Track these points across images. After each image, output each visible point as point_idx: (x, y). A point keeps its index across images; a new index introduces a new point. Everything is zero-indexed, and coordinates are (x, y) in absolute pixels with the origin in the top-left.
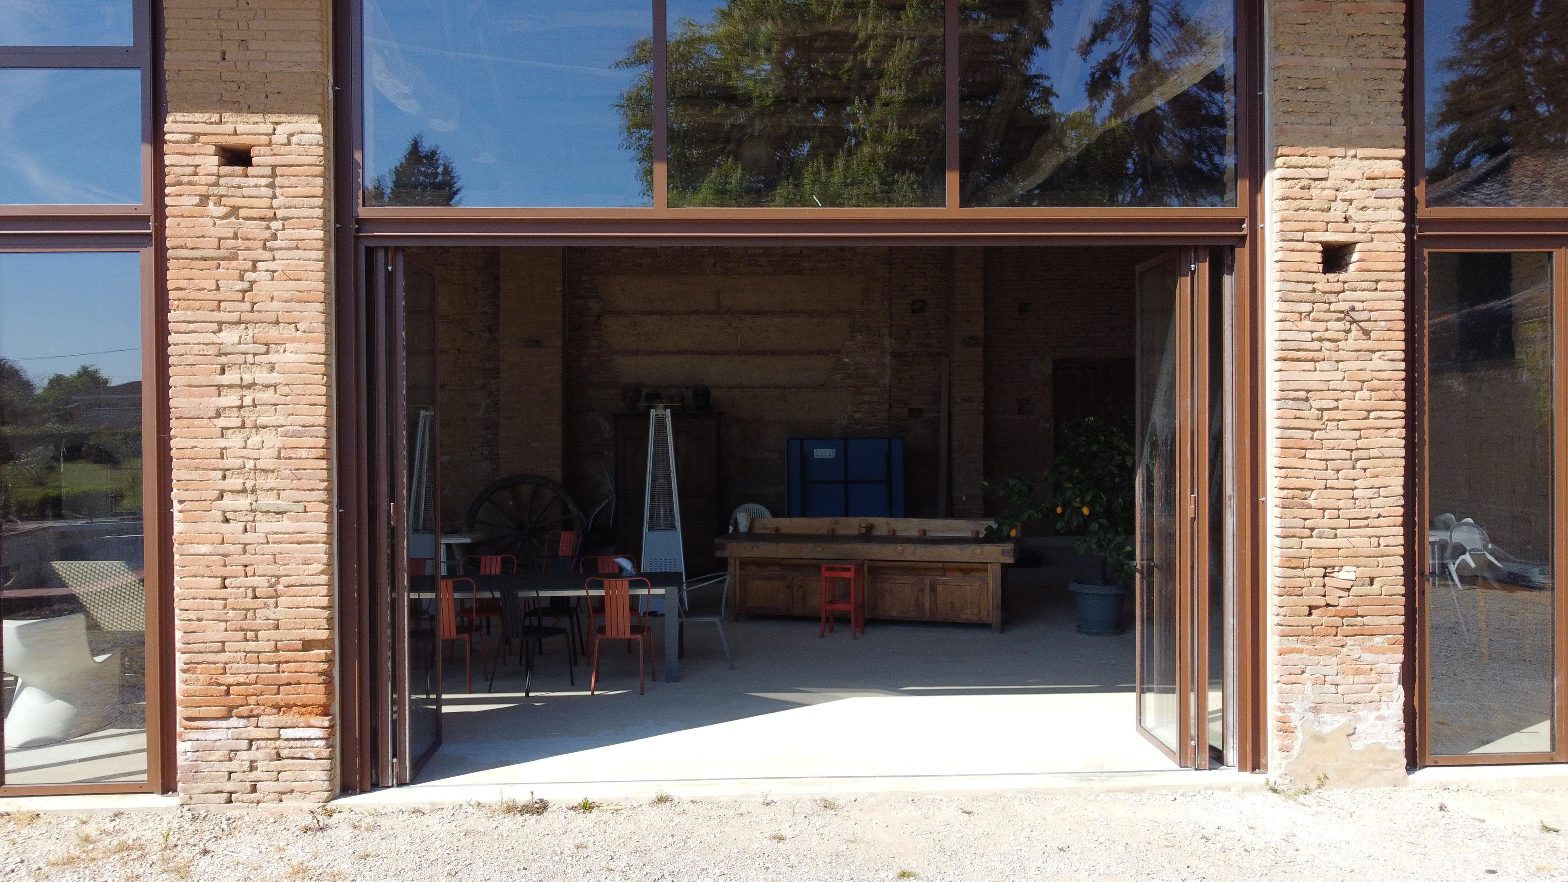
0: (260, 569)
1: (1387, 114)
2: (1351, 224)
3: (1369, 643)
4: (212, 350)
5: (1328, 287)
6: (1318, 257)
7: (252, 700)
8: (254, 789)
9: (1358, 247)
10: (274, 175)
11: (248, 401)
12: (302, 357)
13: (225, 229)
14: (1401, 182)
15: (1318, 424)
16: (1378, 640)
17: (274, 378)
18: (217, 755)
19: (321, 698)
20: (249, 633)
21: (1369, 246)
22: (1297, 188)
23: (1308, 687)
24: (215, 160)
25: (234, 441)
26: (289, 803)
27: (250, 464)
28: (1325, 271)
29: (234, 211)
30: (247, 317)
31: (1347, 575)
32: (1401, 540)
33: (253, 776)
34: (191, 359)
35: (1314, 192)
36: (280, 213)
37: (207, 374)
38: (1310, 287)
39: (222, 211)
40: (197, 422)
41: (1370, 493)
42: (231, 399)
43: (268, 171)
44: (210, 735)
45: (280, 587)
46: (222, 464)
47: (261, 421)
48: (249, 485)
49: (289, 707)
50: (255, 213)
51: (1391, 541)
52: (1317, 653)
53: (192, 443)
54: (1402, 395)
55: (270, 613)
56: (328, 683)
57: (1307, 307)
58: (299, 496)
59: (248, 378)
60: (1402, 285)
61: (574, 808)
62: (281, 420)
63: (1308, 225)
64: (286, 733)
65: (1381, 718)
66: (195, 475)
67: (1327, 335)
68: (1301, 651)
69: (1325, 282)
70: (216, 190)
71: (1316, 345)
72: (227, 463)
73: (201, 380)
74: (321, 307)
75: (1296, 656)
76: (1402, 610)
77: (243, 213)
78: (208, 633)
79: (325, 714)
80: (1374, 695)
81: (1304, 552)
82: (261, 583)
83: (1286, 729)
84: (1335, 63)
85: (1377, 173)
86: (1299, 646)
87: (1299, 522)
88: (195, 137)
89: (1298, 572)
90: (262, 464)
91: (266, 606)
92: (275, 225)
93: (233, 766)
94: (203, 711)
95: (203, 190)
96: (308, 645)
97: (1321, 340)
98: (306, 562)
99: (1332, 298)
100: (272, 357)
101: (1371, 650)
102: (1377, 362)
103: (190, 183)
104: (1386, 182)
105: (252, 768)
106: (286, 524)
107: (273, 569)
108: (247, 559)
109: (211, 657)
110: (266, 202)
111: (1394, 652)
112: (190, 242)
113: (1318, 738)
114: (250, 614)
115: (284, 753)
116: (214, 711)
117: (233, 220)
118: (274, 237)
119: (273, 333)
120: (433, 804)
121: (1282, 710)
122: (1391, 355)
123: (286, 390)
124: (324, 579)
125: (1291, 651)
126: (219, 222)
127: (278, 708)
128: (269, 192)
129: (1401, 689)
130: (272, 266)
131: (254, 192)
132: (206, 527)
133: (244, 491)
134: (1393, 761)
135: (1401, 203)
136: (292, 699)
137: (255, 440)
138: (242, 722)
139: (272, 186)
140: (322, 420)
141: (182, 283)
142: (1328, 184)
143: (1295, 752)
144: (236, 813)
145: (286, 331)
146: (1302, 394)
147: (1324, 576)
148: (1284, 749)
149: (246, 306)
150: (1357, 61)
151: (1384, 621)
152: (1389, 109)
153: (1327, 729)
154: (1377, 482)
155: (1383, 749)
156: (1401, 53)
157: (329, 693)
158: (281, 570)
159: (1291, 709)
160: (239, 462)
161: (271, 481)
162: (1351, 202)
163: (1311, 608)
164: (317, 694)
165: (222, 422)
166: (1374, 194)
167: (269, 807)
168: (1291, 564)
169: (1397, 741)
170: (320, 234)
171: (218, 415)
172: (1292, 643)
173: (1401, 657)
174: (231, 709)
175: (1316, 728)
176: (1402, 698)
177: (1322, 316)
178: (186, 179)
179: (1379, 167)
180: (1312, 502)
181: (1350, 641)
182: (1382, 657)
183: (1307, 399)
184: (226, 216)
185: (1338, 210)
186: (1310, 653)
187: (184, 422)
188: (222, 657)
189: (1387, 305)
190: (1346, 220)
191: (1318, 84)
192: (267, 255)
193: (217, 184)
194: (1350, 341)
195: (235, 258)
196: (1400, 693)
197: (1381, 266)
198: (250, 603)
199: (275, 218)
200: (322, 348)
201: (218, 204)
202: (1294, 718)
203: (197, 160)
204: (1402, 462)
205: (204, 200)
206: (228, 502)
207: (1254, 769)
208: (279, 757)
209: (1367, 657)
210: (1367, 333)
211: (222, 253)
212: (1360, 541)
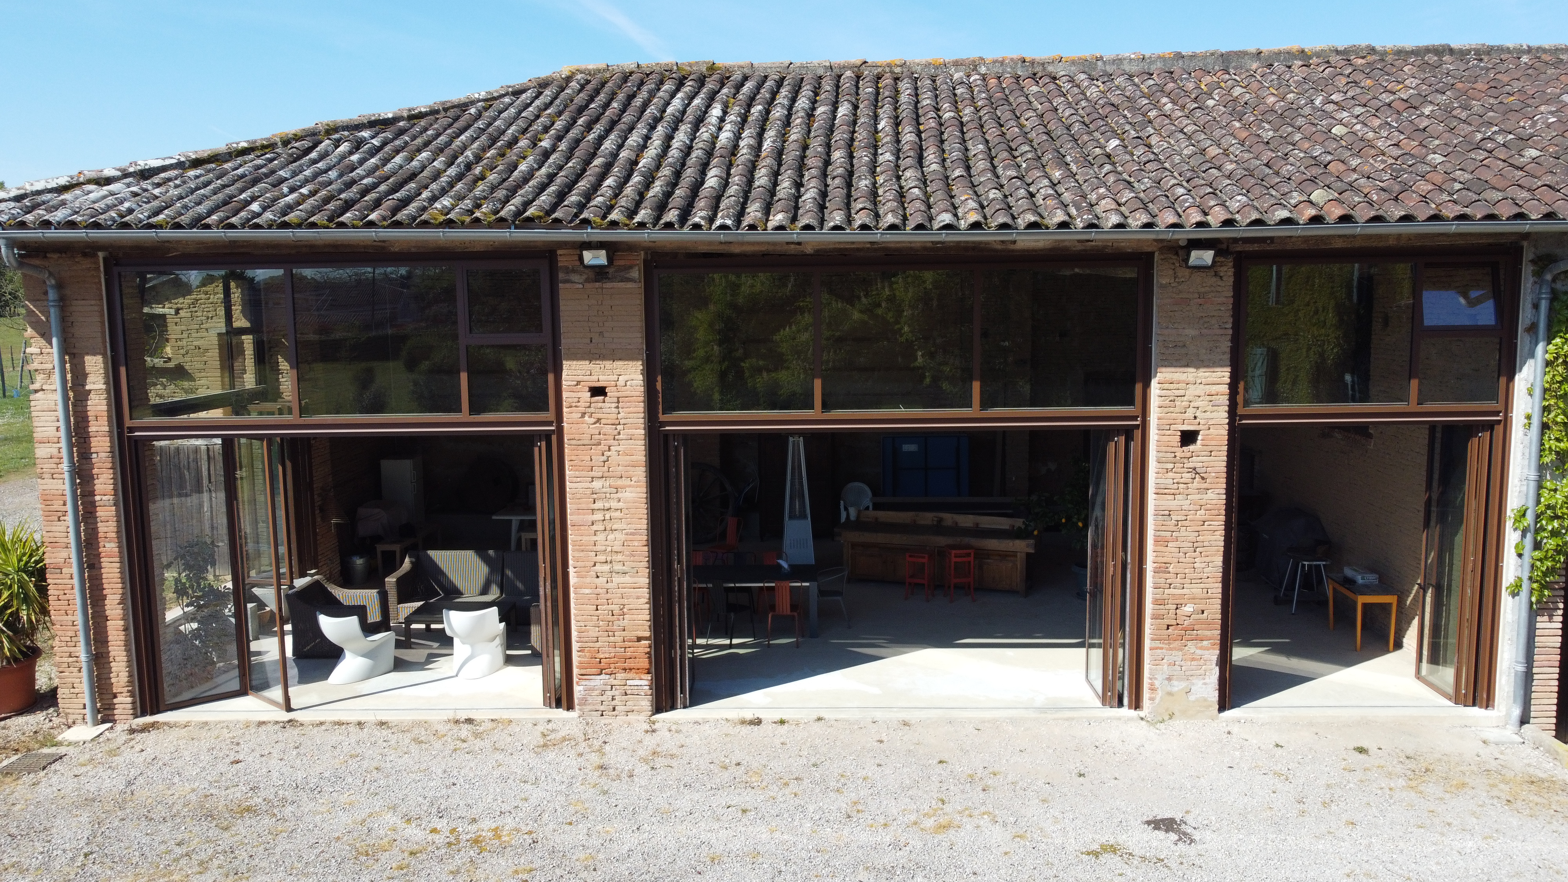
0: (616, 601)
1: (1221, 360)
2: (1198, 420)
3: (1200, 645)
4: (589, 492)
5: (1183, 455)
6: (1178, 438)
7: (612, 666)
8: (614, 709)
9: (1201, 433)
10: (618, 402)
11: (607, 517)
12: (634, 495)
13: (594, 428)
14: (1227, 397)
15: (1175, 529)
16: (1205, 643)
17: (621, 505)
18: (596, 693)
19: (647, 665)
20: (610, 633)
21: (1207, 432)
22: (1167, 402)
23: (1165, 667)
24: (589, 394)
25: (601, 537)
26: (631, 717)
27: (609, 549)
28: (1181, 447)
29: (598, 420)
30: (606, 474)
31: (1188, 609)
32: (1220, 590)
33: (614, 703)
34: (578, 496)
35: (1178, 403)
36: (622, 422)
37: (586, 503)
38: (1173, 455)
39: (593, 420)
40: (582, 528)
41: (1203, 565)
42: (599, 516)
43: (615, 400)
44: (592, 683)
45: (625, 610)
46: (595, 548)
47: (614, 527)
48: (609, 559)
49: (630, 669)
50: (609, 422)
51: (1214, 591)
52: (1171, 649)
53: (580, 538)
54: (1224, 513)
55: (621, 623)
56: (650, 658)
57: (1170, 466)
58: (634, 565)
59: (607, 505)
60: (1226, 453)
61: (775, 723)
62: (625, 527)
63: (1172, 421)
64: (629, 682)
65: (1205, 684)
66: (582, 554)
67: (1182, 481)
68: (1162, 648)
69: (1180, 452)
70: (589, 410)
71: (1176, 486)
72: (598, 548)
73: (584, 506)
74: (644, 469)
75: (1159, 651)
76: (1219, 627)
77: (603, 421)
78: (590, 633)
79: (648, 673)
80: (1202, 672)
81: (1165, 596)
82: (616, 608)
83: (1153, 689)
84: (1192, 332)
85: (1213, 392)
86: (1161, 646)
87: (1163, 580)
88: (578, 383)
89: (1162, 607)
90: (615, 549)
91: (619, 620)
92: (619, 427)
93: (604, 698)
94: (588, 671)
95: (582, 410)
96: (639, 639)
97: (1178, 483)
98: (638, 598)
99: (1186, 461)
100: (619, 495)
101: (1201, 648)
102: (1210, 495)
103: (576, 406)
104: (1219, 397)
105: (613, 699)
106: (627, 579)
107: (622, 601)
108: (609, 596)
109: (591, 645)
110: (615, 416)
111: (1214, 649)
112: (577, 437)
113: (1170, 694)
114: (610, 624)
115: (629, 692)
116: (594, 671)
117: (598, 425)
118: (619, 434)
119: (620, 482)
120: (703, 719)
121: (1151, 679)
122: (1217, 491)
123: (627, 511)
124: (647, 606)
125: (1157, 648)
126: (591, 426)
127: (625, 669)
128: (616, 410)
129: (1217, 669)
130: (618, 448)
131: (608, 410)
132: (588, 580)
133: (606, 562)
134: (1211, 706)
135: (1227, 408)
136: (632, 665)
137: (611, 537)
138: (608, 676)
139: (617, 407)
140: (645, 527)
141: (573, 458)
142: (1185, 398)
143: (1157, 701)
144: (607, 722)
145: (624, 482)
146: (1167, 513)
147: (1177, 608)
148: (1152, 699)
149: (606, 468)
150: (1205, 331)
151: (1208, 633)
152: (1222, 357)
153: (1175, 689)
154: (1207, 559)
155: (1205, 700)
156: (1230, 325)
157: (650, 663)
158: (626, 601)
159: (1156, 679)
160: (604, 548)
161: (620, 557)
162: (1198, 408)
163: (1168, 626)
164: (644, 663)
165: (595, 528)
166: (1211, 403)
167: (621, 719)
168: (1156, 602)
169: (1213, 695)
170: (643, 432)
171: (593, 524)
172: (1157, 644)
173: (1218, 652)
174: (602, 670)
175: (1169, 689)
176: (1218, 673)
177: (1179, 470)
178: (574, 404)
179: (1214, 389)
180: (1170, 569)
181: (1189, 643)
182: (1207, 652)
183: (1170, 515)
184: (595, 423)
185: (1190, 413)
186: (1167, 650)
187: (576, 528)
188: (597, 645)
189: (1216, 464)
190: (1195, 418)
191: (1181, 344)
192: (616, 442)
193: (590, 407)
194: (1195, 484)
195: (599, 444)
196: (1216, 671)
197: (1213, 443)
198: (610, 617)
199: (619, 424)
200: (645, 490)
201: (591, 417)
202: (1157, 683)
203: (579, 394)
204: (1222, 549)
205: (583, 415)
206: (598, 567)
207: (1136, 709)
208: (626, 694)
209: (1199, 652)
210: (1203, 478)
211: (593, 442)
212: (1196, 590)
